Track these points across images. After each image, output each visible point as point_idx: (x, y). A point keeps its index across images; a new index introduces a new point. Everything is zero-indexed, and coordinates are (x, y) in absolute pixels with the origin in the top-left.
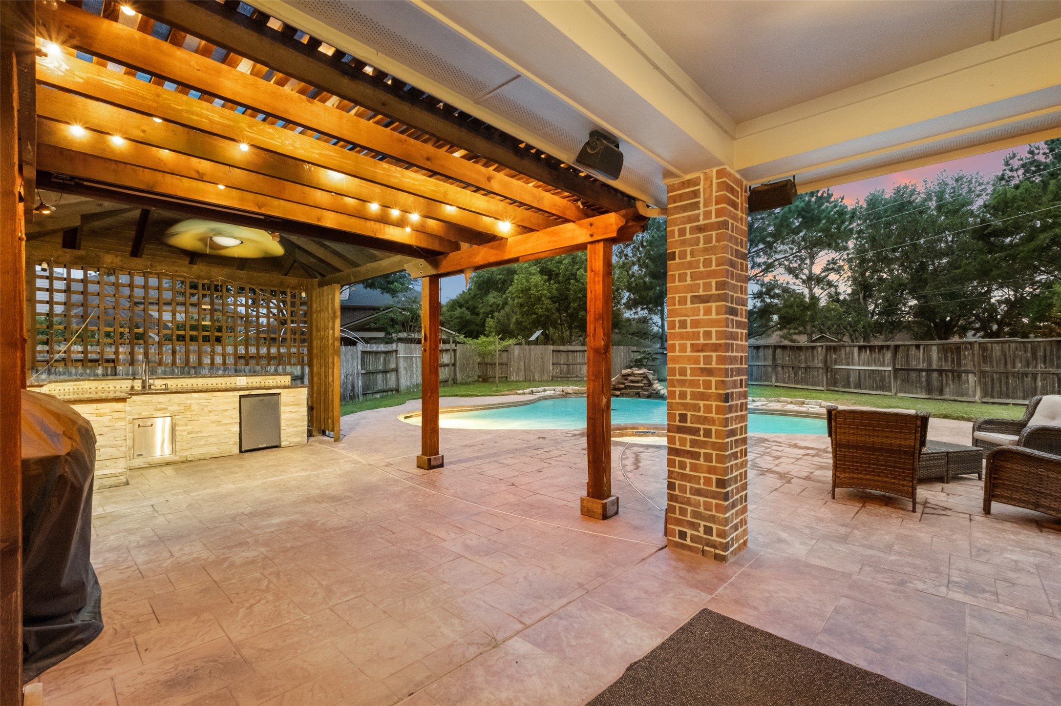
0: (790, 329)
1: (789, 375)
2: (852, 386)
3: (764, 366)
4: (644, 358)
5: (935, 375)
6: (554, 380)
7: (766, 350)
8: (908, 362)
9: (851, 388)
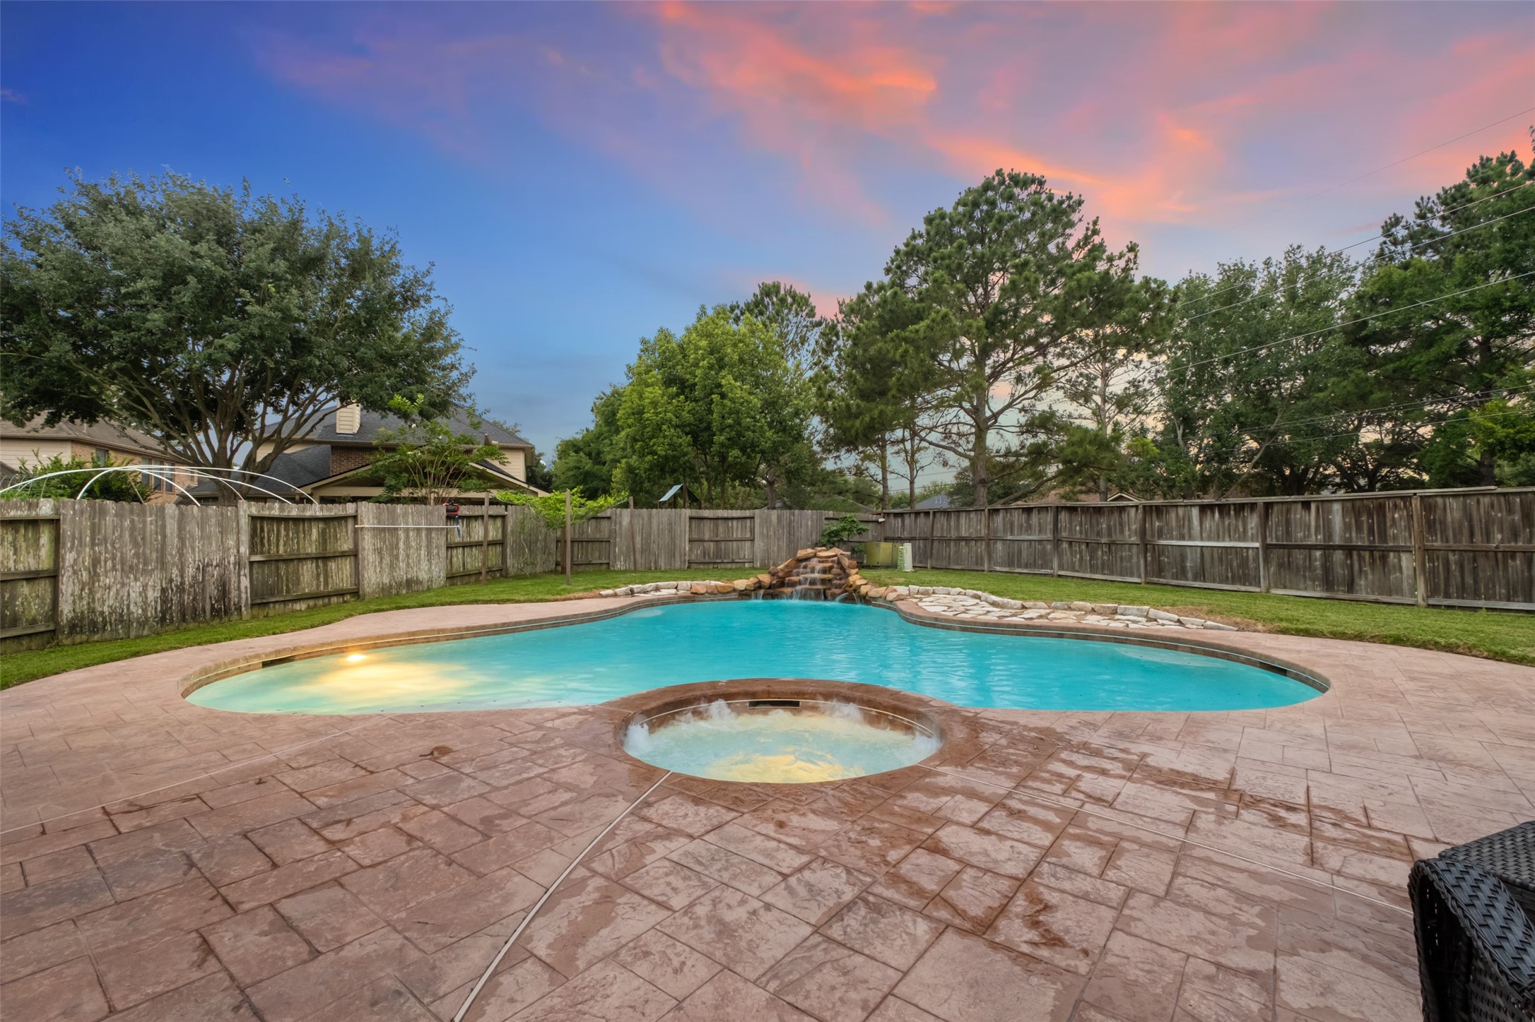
0: (1074, 485)
1: (1081, 557)
2: (1190, 575)
3: (1040, 541)
4: (844, 529)
5: (1338, 556)
6: (693, 567)
7: (1043, 515)
8: (1288, 533)
9: (1187, 579)
